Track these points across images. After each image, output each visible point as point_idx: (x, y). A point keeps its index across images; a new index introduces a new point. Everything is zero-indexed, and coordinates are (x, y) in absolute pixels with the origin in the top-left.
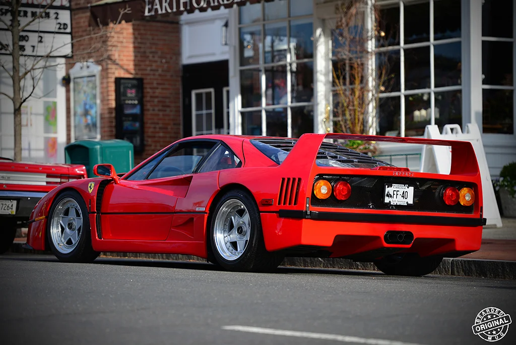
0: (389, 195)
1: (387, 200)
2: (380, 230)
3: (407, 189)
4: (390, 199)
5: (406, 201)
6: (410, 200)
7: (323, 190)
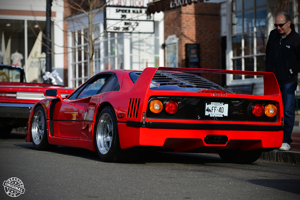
0: (208, 110)
1: (207, 113)
2: (202, 135)
3: (223, 106)
4: (210, 113)
5: (222, 114)
6: (226, 114)
7: (156, 107)
